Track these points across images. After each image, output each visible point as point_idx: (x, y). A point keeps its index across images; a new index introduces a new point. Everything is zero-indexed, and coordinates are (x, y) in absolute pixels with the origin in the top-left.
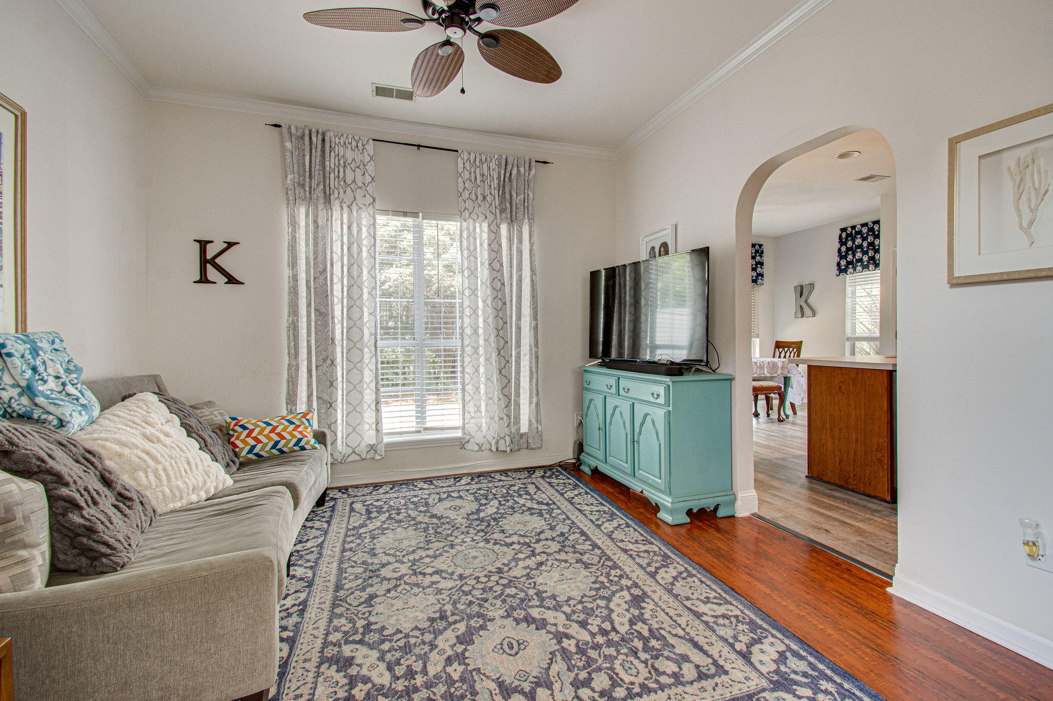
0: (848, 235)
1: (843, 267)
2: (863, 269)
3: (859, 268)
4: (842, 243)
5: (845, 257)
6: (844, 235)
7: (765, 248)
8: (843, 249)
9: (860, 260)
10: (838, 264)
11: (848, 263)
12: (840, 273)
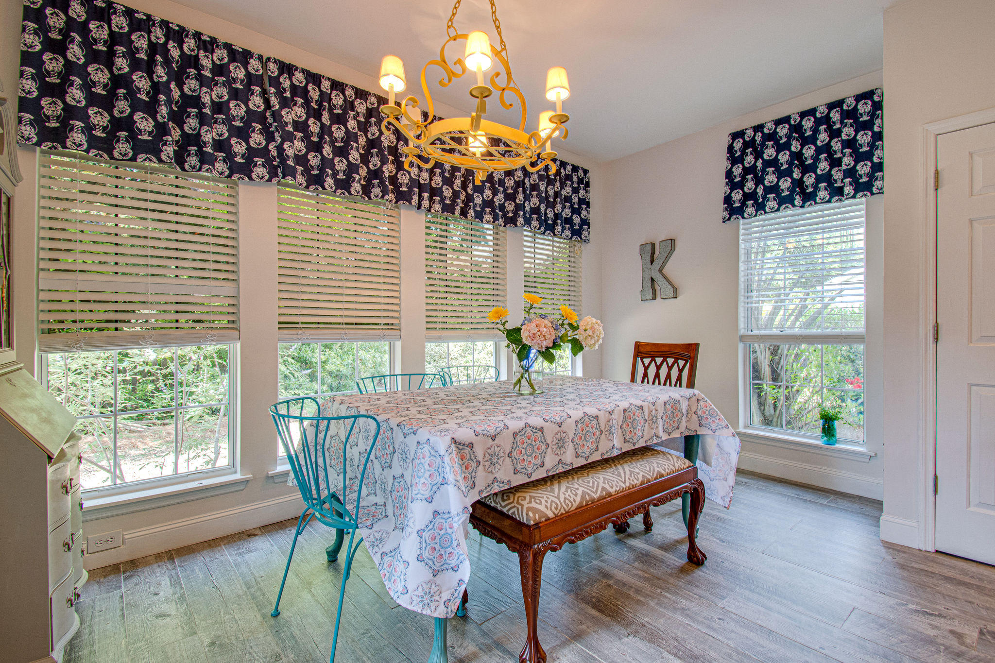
0: (746, 145)
1: (737, 205)
2: (780, 205)
3: (771, 204)
4: (734, 159)
5: (741, 185)
6: (738, 145)
7: (592, 177)
8: (737, 170)
9: (774, 189)
10: (728, 200)
11: (746, 197)
12: (731, 215)
